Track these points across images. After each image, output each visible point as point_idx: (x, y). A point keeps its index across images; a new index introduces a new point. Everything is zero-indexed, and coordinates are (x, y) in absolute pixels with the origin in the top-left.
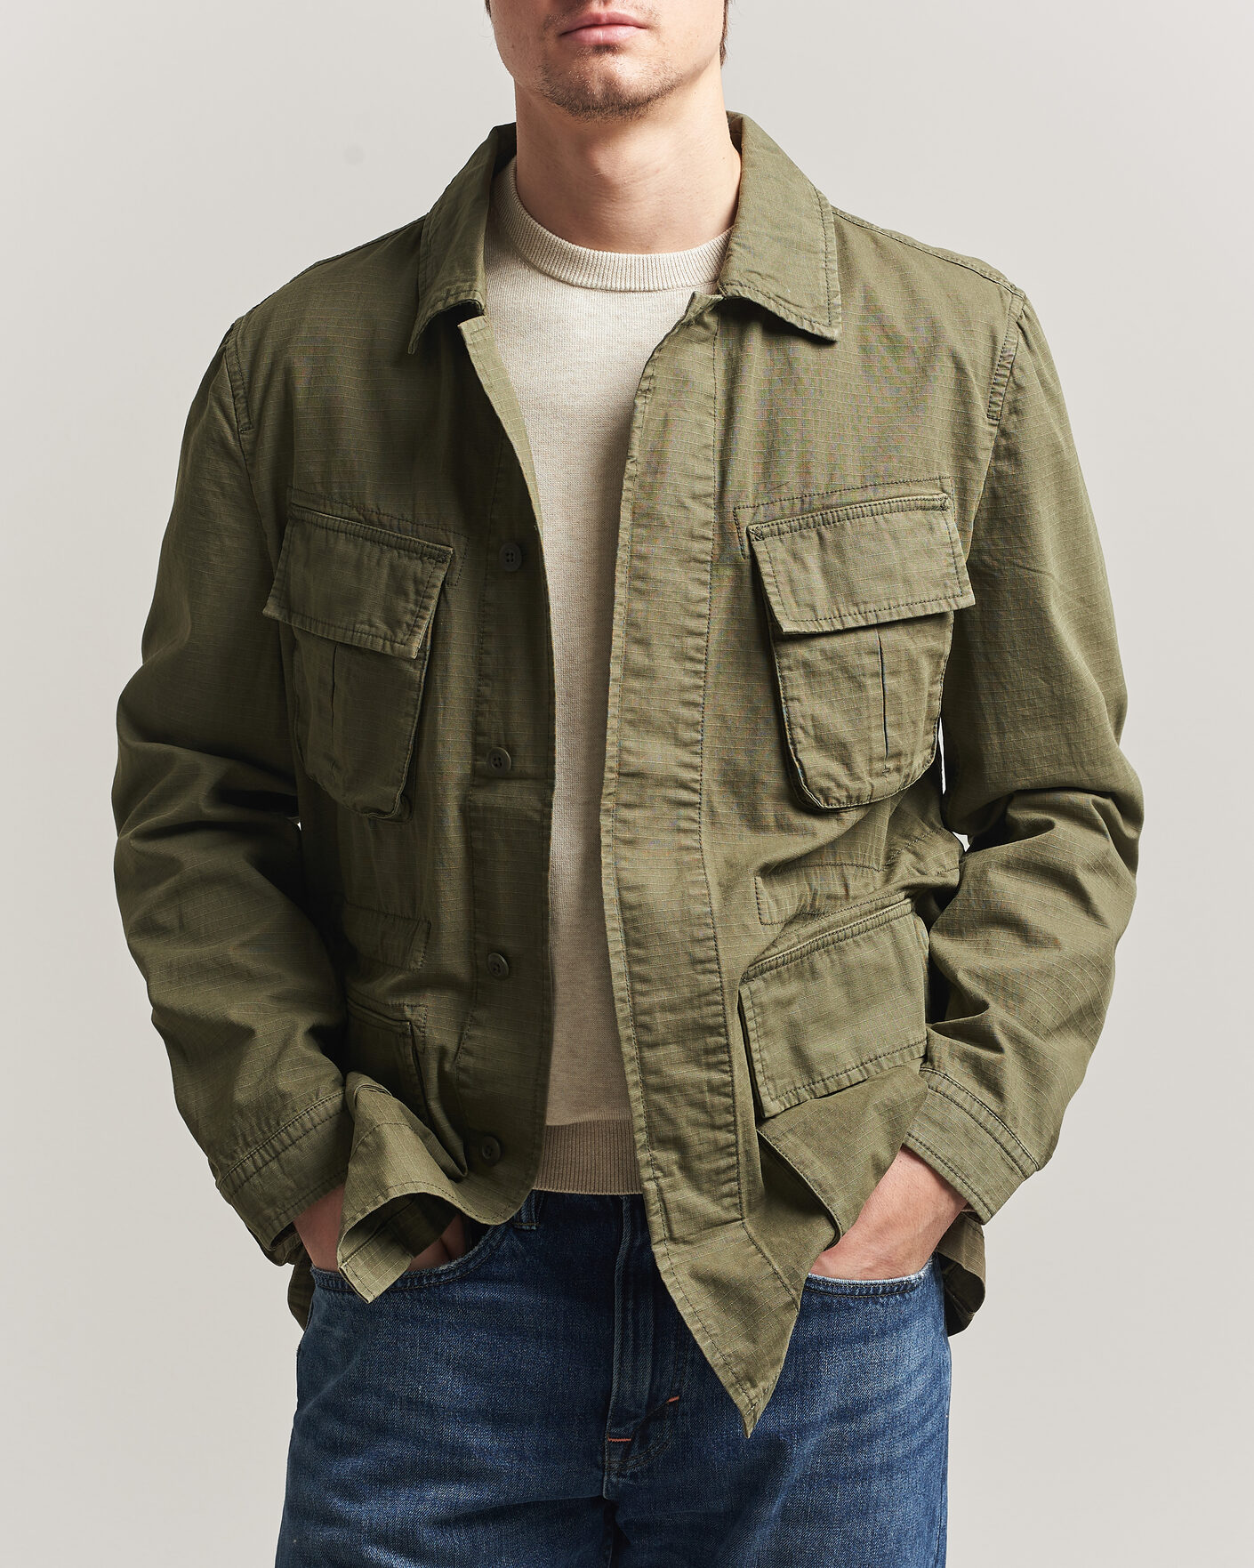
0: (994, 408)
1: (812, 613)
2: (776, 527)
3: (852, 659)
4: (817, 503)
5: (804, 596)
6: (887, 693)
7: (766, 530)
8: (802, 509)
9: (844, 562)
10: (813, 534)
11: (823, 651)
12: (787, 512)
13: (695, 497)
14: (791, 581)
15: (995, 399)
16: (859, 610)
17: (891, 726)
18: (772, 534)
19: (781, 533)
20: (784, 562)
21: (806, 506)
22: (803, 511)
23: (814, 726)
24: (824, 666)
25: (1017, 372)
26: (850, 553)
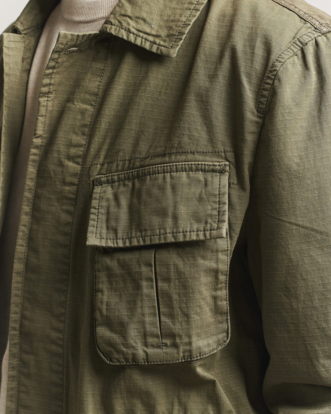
0: (261, 106)
1: (114, 235)
2: (110, 177)
3: (135, 268)
4: (138, 164)
5: (113, 223)
6: (159, 292)
7: (104, 179)
8: (128, 167)
9: (139, 203)
10: (130, 184)
11: (118, 261)
12: (120, 168)
13: (70, 158)
14: (108, 213)
15: (262, 99)
16: (142, 235)
17: (164, 315)
18: (108, 182)
19: (113, 182)
20: (108, 200)
21: (131, 165)
22: (129, 169)
23: (107, 309)
24: (117, 270)
25: (276, 81)
26: (144, 197)
